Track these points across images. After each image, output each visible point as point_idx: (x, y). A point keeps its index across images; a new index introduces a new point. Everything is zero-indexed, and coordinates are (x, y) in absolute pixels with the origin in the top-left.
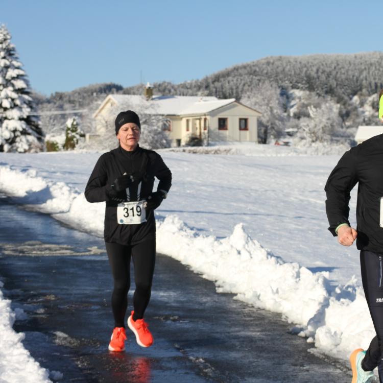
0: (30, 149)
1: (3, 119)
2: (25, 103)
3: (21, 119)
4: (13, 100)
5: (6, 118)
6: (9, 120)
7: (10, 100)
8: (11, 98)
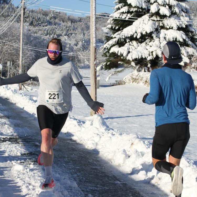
0: (191, 63)
1: (159, 28)
2: (182, 10)
3: (179, 29)
4: (170, 7)
5: (163, 27)
6: (167, 29)
7: (167, 7)
8: (168, 5)
